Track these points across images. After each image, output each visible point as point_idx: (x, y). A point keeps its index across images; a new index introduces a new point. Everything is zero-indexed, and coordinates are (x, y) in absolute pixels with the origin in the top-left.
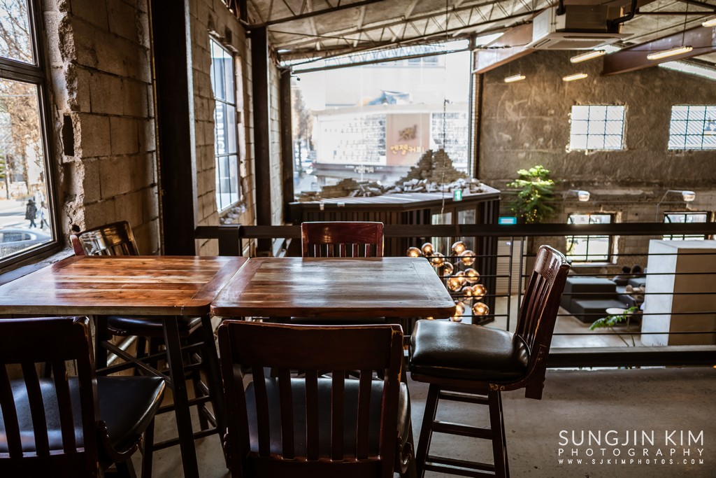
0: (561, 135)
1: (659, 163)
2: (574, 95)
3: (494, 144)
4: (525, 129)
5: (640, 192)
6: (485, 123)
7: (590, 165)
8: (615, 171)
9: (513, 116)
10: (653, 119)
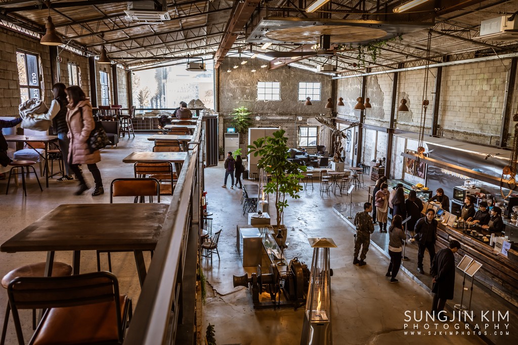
0: (253, 94)
1: (295, 106)
2: (258, 77)
3: (225, 97)
4: (238, 92)
5: (287, 118)
6: (221, 89)
7: (266, 106)
8: (277, 109)
9: (233, 86)
10: (291, 88)
